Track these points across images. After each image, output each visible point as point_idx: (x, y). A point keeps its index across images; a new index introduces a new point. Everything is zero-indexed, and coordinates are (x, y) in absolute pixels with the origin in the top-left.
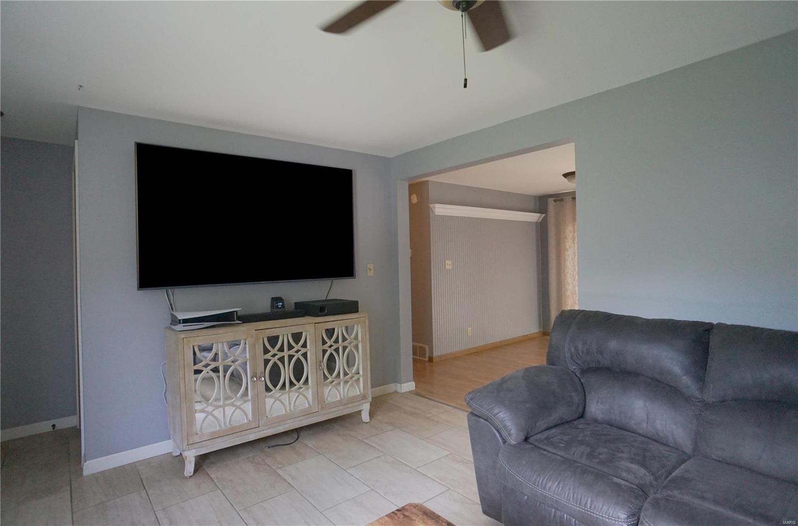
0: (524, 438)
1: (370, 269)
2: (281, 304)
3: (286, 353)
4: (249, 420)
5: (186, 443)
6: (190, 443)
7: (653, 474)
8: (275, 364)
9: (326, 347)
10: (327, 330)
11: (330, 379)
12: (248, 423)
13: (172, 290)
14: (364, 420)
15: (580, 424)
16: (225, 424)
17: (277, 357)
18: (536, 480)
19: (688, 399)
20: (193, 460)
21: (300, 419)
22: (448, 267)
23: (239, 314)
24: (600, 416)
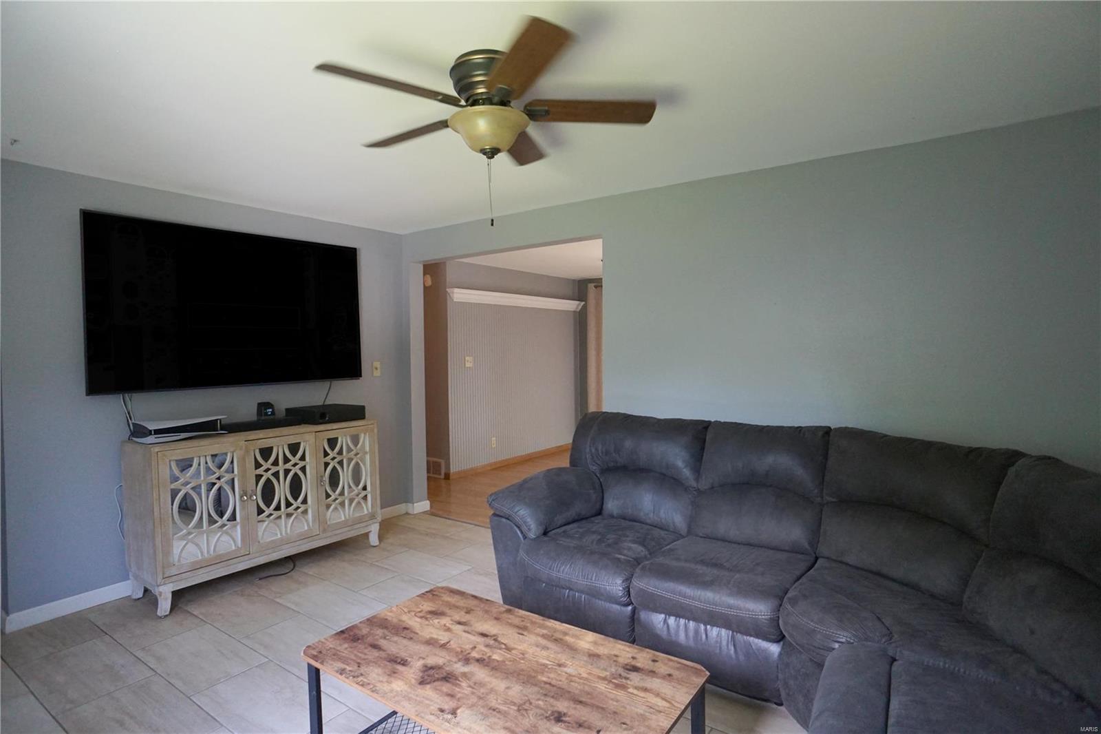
0: (543, 532)
1: (376, 369)
2: (271, 410)
3: (281, 467)
4: (238, 547)
5: (160, 577)
6: (166, 576)
7: (648, 550)
8: (268, 480)
9: (328, 459)
10: (329, 441)
11: (333, 497)
12: (235, 550)
13: (130, 395)
14: (372, 544)
15: (598, 519)
16: (208, 552)
17: (270, 472)
18: (551, 566)
19: (686, 489)
20: (170, 596)
21: (298, 543)
22: (468, 365)
23: (222, 423)
24: (615, 512)
